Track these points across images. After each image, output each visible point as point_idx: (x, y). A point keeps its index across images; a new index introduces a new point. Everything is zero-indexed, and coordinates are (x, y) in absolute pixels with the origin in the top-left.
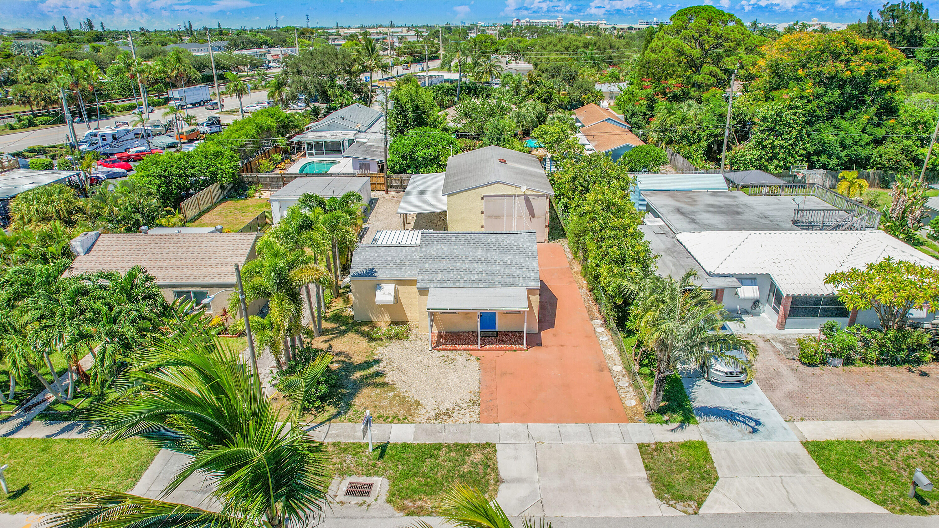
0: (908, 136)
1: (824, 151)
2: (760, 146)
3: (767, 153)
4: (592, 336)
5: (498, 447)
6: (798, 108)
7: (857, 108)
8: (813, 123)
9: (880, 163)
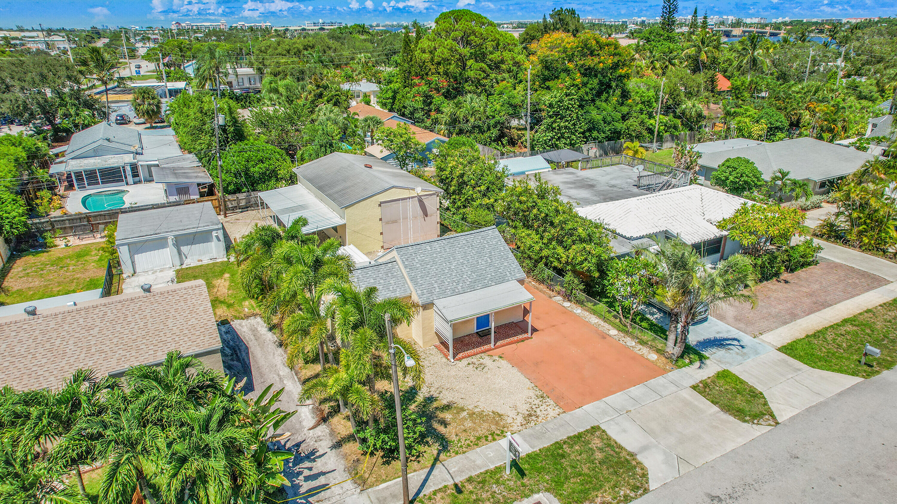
0: (641, 111)
1: (594, 128)
2: (550, 128)
3: (557, 134)
4: (565, 312)
5: (603, 427)
6: (573, 94)
7: (608, 92)
8: (584, 106)
9: (629, 134)
